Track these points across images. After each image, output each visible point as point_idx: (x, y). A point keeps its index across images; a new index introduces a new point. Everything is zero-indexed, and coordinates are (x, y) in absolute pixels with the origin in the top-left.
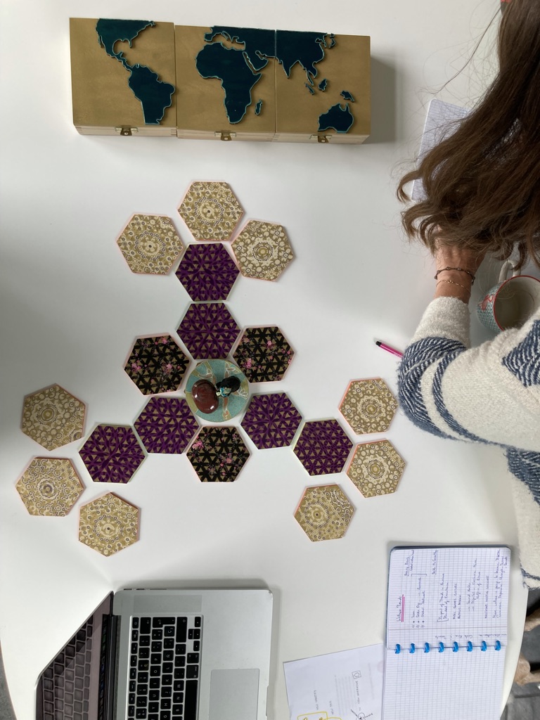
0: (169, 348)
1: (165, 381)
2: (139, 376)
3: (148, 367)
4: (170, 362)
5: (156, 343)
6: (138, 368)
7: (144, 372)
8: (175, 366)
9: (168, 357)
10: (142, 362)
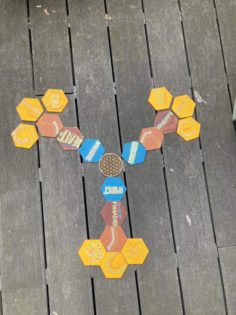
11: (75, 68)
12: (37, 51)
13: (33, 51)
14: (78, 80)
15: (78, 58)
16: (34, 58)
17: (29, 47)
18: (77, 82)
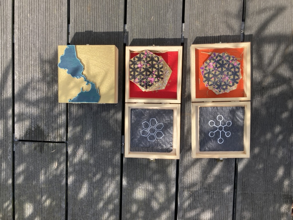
0: (235, 69)
1: (219, 84)
2: (208, 71)
3: (217, 70)
4: (229, 76)
5: (231, 62)
6: (212, 67)
7: (213, 71)
8: (229, 80)
9: (230, 73)
10: (216, 65)
11: (10, 175)
12: (59, 206)
13: (64, 206)
14: (7, 158)
15: (5, 190)
16: (63, 196)
17: (69, 212)
18: (9, 155)
